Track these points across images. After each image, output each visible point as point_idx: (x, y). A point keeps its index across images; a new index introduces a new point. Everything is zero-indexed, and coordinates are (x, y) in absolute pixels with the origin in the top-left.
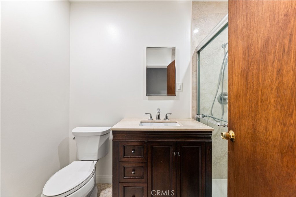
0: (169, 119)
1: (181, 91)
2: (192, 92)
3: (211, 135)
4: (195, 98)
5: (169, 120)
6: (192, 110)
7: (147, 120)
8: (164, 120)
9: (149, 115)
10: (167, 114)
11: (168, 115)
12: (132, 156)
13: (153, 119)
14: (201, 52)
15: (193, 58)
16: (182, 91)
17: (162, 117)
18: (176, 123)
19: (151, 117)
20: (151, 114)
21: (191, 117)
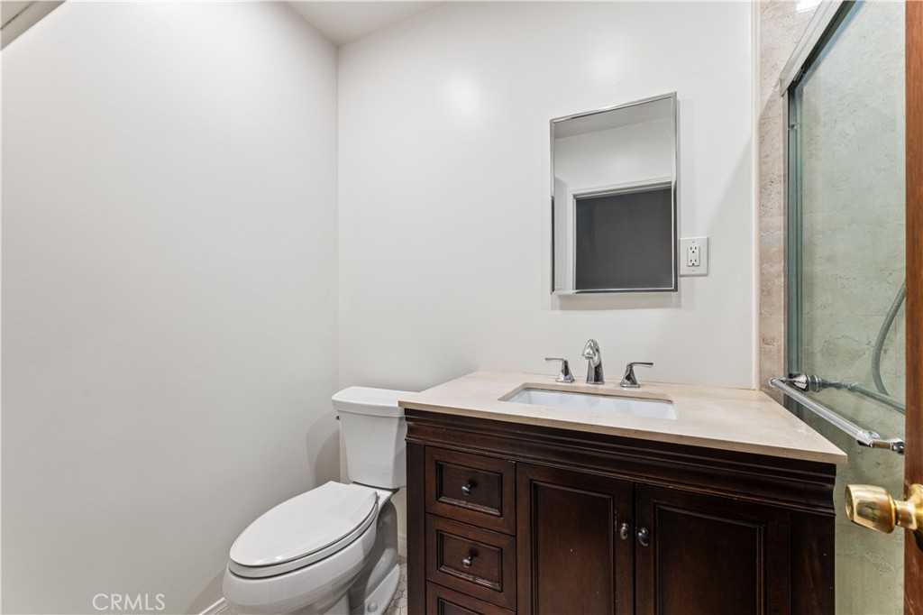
0: (638, 383)
1: (702, 270)
2: (761, 274)
3: (832, 482)
4: (779, 299)
5: (639, 386)
6: (763, 354)
7: (550, 381)
8: (620, 388)
9: (560, 365)
10: (631, 366)
11: (635, 368)
12: (463, 503)
13: (573, 381)
14: (807, 88)
15: (763, 122)
16: (705, 272)
17: (613, 376)
18: (670, 402)
19: (566, 371)
20: (566, 364)
21: (755, 383)
